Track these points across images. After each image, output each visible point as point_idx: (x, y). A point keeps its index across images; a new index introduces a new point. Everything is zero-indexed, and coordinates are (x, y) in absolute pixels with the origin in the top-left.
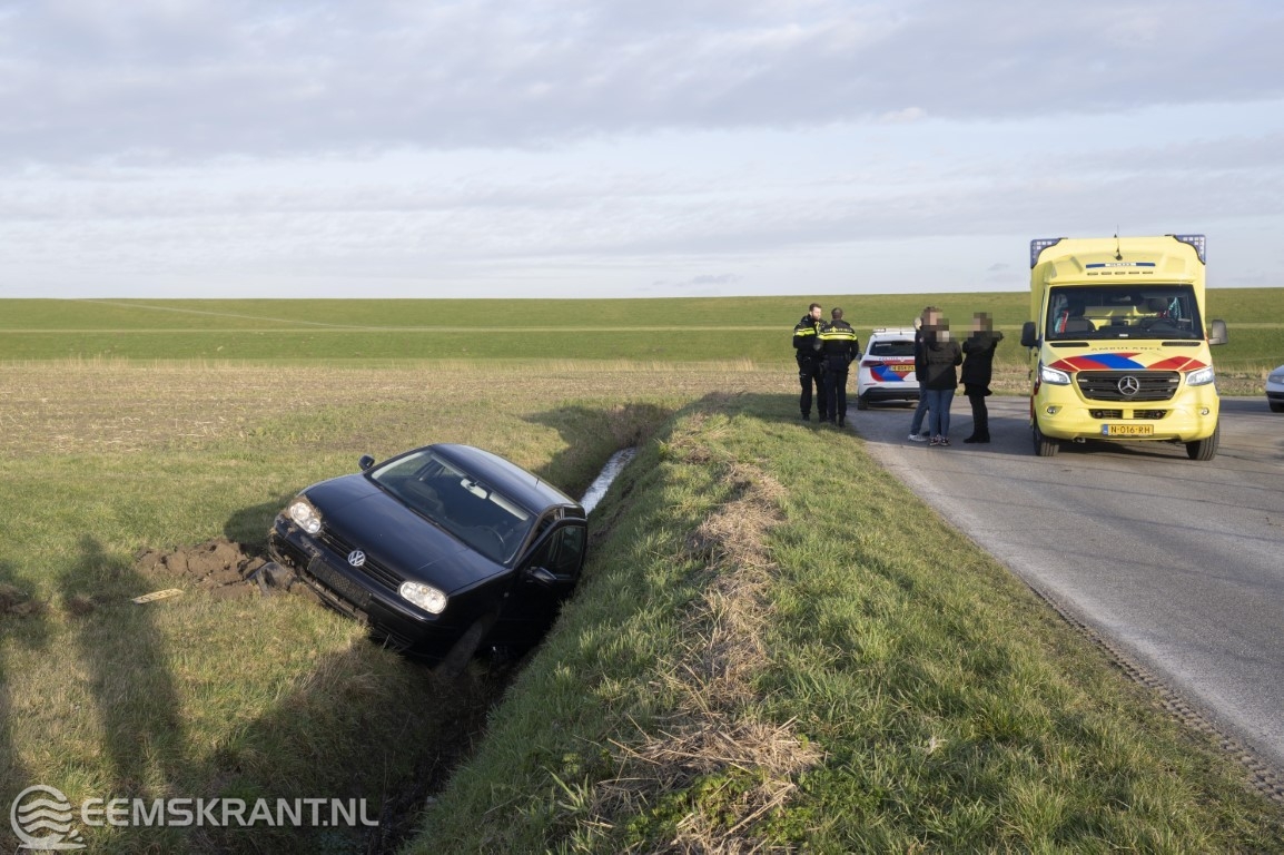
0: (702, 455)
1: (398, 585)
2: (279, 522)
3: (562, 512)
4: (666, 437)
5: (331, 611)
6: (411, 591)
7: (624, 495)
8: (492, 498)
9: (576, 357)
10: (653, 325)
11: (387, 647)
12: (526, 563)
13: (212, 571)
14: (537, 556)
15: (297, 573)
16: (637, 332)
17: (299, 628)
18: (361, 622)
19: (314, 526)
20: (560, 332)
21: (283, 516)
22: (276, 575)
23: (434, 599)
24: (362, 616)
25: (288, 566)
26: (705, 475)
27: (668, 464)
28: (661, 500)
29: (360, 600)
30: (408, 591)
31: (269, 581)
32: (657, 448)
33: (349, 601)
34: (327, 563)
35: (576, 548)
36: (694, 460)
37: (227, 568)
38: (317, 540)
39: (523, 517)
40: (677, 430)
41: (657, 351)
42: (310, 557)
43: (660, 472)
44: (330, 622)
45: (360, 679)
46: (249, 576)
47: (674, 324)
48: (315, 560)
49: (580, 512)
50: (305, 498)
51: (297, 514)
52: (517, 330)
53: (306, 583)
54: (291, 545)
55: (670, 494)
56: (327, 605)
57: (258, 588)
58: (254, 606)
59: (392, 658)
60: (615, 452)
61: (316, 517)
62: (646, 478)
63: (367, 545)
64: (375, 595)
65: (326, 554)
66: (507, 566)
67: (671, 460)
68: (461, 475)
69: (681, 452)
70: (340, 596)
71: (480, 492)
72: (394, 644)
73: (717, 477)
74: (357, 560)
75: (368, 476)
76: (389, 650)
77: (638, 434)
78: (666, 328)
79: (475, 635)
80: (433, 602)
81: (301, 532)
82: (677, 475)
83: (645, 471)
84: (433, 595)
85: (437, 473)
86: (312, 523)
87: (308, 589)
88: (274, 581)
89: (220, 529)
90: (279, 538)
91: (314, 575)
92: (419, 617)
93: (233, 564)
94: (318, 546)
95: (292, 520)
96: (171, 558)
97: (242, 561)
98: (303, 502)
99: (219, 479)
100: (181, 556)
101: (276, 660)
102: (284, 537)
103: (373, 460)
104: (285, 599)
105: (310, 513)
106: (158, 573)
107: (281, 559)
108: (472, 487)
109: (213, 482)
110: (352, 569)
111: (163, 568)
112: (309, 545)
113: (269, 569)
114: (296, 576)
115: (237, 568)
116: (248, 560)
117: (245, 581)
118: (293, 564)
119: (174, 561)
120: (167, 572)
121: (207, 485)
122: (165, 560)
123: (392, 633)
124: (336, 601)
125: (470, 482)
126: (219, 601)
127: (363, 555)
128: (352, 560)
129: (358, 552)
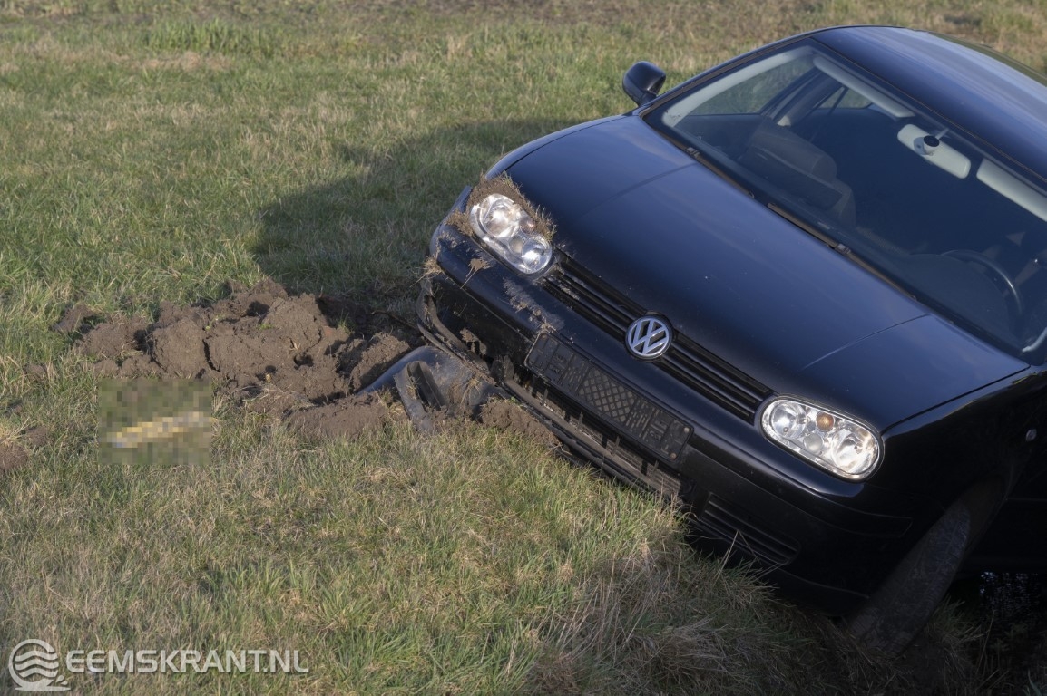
1: (757, 406)
2: (444, 243)
8: (983, 175)
11: (731, 565)
13: (271, 370)
15: (496, 376)
17: (519, 510)
18: (667, 500)
19: (533, 258)
21: (454, 228)
22: (442, 378)
23: (848, 442)
24: (666, 484)
25: (470, 359)
29: (660, 443)
30: (783, 421)
31: (428, 394)
33: (630, 445)
34: (574, 348)
37: (305, 361)
38: (545, 292)
42: (530, 337)
44: (589, 496)
45: (684, 633)
46: (367, 382)
48: (543, 344)
50: (508, 182)
51: (491, 226)
53: (520, 399)
54: (477, 305)
56: (576, 455)
57: (404, 414)
58: (410, 458)
59: (746, 592)
61: (537, 230)
64: (699, 432)
65: (570, 325)
66: (1032, 361)
70: (607, 432)
71: (951, 162)
72: (749, 558)
74: (651, 342)
75: (653, 120)
76: (737, 572)
80: (846, 450)
81: (503, 271)
84: (845, 433)
85: (829, 103)
86: (528, 247)
87: (526, 417)
88: (439, 396)
89: (246, 258)
90: (444, 284)
91: (540, 380)
92: (815, 489)
93: (318, 353)
94: (550, 308)
95: (478, 239)
96: (165, 337)
97: (338, 343)
98: (503, 192)
99: (179, 114)
100: (190, 332)
101: (484, 585)
102: (461, 284)
103: (661, 79)
104: (470, 440)
105: (522, 222)
106: (136, 374)
107: (452, 337)
108: (928, 148)
109: (163, 122)
110: (638, 365)
111: (143, 361)
112: (524, 303)
113: (423, 365)
114: (492, 381)
115: (332, 362)
116: (357, 342)
117: (363, 397)
118: (484, 351)
119: (172, 340)
120: (154, 370)
121: (154, 133)
122: (142, 341)
123: (746, 529)
124: (596, 445)
125: (923, 134)
126: (315, 442)
127: (664, 328)
128: (637, 343)
129: (652, 321)
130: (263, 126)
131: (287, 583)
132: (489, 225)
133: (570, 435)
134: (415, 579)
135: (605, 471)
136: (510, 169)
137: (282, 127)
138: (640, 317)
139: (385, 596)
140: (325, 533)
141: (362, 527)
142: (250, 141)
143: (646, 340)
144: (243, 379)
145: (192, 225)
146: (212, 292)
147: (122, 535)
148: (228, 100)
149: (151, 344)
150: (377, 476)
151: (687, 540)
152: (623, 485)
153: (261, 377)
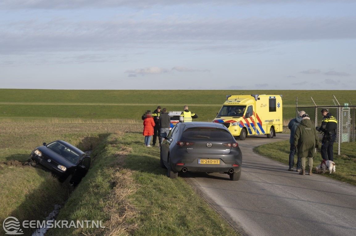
1: (57, 166)
2: (33, 154)
6: (60, 167)
8: (72, 151)
10: (91, 102)
12: (79, 164)
14: (81, 163)
16: (84, 106)
19: (40, 155)
31: (32, 165)
38: (41, 157)
39: (78, 155)
41: (94, 114)
42: (40, 161)
47: (101, 102)
50: (38, 149)
51: (37, 153)
57: (30, 167)
61: (40, 153)
63: (51, 158)
64: (53, 167)
66: (76, 164)
68: (65, 146)
71: (69, 150)
74: (49, 161)
75: (46, 146)
78: (97, 104)
79: (70, 177)
80: (64, 169)
81: (37, 156)
97: (21, 163)
102: (34, 157)
103: (46, 144)
107: (33, 161)
110: (48, 162)
113: (31, 163)
114: (36, 164)
117: (25, 165)
118: (36, 162)
123: (56, 174)
125: (67, 148)
138: (48, 159)
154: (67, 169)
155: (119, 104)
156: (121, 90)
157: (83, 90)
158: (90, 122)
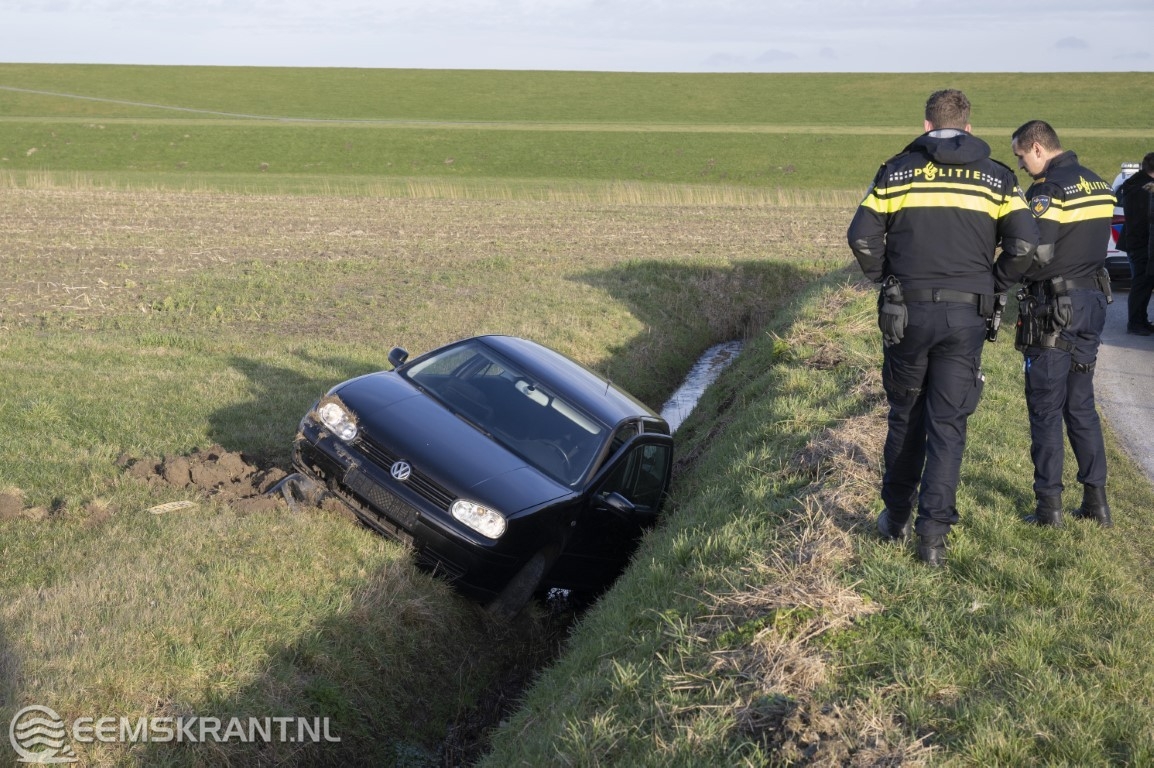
0: (832, 357)
1: (451, 504)
2: (306, 425)
3: (641, 426)
4: (783, 329)
5: (369, 532)
6: (465, 511)
7: (721, 410)
8: (556, 405)
9: (643, 178)
10: (779, 121)
11: (435, 576)
12: (597, 487)
13: (221, 483)
14: (609, 480)
15: (329, 487)
16: (751, 136)
17: (340, 546)
18: (407, 546)
19: (348, 433)
20: (614, 133)
21: (311, 419)
22: (303, 488)
23: (491, 521)
24: (407, 539)
25: (317, 479)
26: (829, 383)
27: (783, 368)
28: (769, 414)
29: (405, 519)
30: (462, 511)
31: (297, 495)
32: (770, 345)
33: (390, 520)
34: (366, 475)
35: (658, 475)
36: (820, 364)
37: (237, 480)
38: (353, 449)
39: (593, 430)
40: (802, 317)
41: (786, 169)
42: (346, 469)
43: (772, 377)
44: (372, 543)
45: (417, 603)
46: (268, 489)
47: (816, 119)
48: (352, 472)
49: (663, 427)
50: (337, 398)
52: (539, 127)
53: (340, 498)
54: (321, 454)
55: (781, 405)
56: (366, 524)
57: (286, 504)
58: (289, 522)
59: (442, 589)
60: (708, 347)
61: (351, 420)
62: (752, 386)
63: (413, 456)
64: (423, 515)
65: (364, 465)
66: (575, 489)
67: (790, 363)
68: (514, 376)
69: (802, 352)
70: (380, 514)
71: (539, 398)
72: (444, 573)
73: (846, 387)
74: (402, 473)
75: (403, 374)
76: (438, 579)
77: (746, 320)
78: (802, 129)
79: (537, 568)
80: (490, 525)
81: (333, 438)
82: (792, 383)
83: (751, 377)
84: (490, 517)
85: (481, 373)
86: (346, 428)
87: (342, 506)
88: (302, 496)
89: (203, 437)
90: (306, 445)
91: (350, 489)
92: (474, 542)
93: (242, 477)
94: (355, 456)
95: (322, 424)
96: (171, 467)
97: (252, 473)
98: (335, 402)
99: (160, 374)
100: (183, 464)
101: (326, 577)
102: (313, 444)
103: (406, 356)
104: (316, 516)
105: (343, 416)
106: (156, 484)
107: (308, 469)
108: (530, 391)
109: (154, 378)
110: (395, 483)
111: (160, 479)
112: (343, 454)
113: (295, 482)
114: (327, 490)
115: (249, 480)
116: (262, 472)
117: (266, 495)
118: (323, 476)
119: (174, 470)
120: (165, 483)
121: (150, 382)
122: (159, 470)
123: (443, 560)
124: (376, 521)
125: (527, 385)
126: (244, 515)
127: (408, 467)
128: (396, 473)
129: (403, 463)
130: (202, 380)
131: (238, 571)
132: (327, 418)
133: (362, 515)
134: (295, 573)
135: (378, 532)
136: (338, 392)
137: (212, 381)
138: (397, 461)
139: (282, 579)
140: (253, 551)
141: (270, 549)
142: (198, 387)
143: (400, 472)
144: (208, 488)
145: (174, 423)
146: (188, 451)
147: (159, 549)
148: (184, 369)
149: (163, 471)
150: (275, 529)
151: (416, 564)
152: (387, 538)
153: (216, 487)
154: (513, 527)
155: (887, 128)
156: (899, 75)
157: (750, 74)
158: (769, 202)
